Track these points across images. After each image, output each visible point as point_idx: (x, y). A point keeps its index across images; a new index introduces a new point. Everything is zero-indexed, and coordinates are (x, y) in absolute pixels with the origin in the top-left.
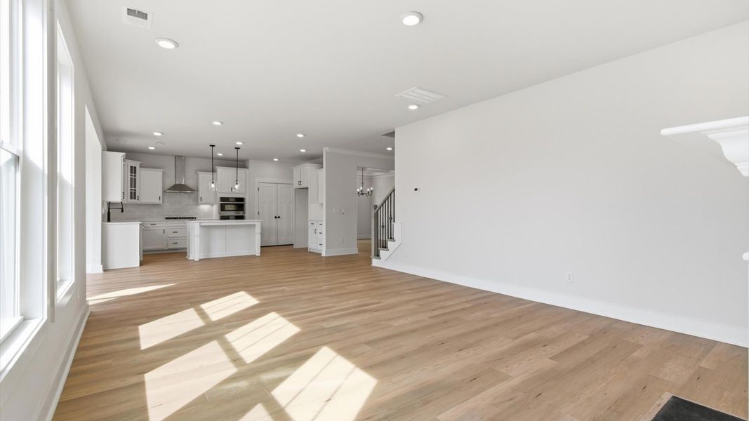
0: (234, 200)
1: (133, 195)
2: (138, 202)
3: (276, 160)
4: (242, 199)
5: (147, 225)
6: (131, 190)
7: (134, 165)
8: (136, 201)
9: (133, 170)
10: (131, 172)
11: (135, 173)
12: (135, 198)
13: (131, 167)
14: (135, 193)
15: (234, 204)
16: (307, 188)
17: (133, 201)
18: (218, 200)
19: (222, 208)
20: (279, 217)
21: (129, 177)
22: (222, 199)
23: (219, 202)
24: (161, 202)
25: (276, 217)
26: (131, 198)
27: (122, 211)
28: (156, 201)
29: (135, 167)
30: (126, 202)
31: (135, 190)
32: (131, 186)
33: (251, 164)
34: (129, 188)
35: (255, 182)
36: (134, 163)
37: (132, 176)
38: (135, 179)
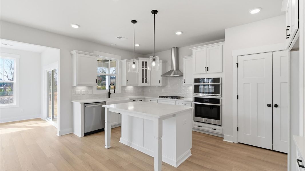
2: (149, 85)
6: (143, 77)
10: (143, 65)
11: (146, 65)
12: (146, 82)
13: (143, 62)
17: (145, 84)
19: (196, 90)
20: (275, 106)
21: (142, 68)
22: (196, 80)
23: (193, 84)
25: (269, 105)
26: (143, 82)
29: (146, 62)
31: (146, 77)
35: (232, 56)
36: (145, 60)
37: (144, 68)
38: (146, 70)
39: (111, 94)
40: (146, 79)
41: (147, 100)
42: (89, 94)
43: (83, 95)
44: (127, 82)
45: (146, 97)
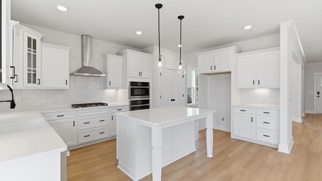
0: (141, 84)
1: (32, 78)
2: (39, 87)
4: (147, 84)
5: (53, 118)
6: (29, 70)
7: (33, 37)
8: (36, 85)
9: (32, 43)
10: (29, 46)
11: (35, 48)
12: (35, 82)
13: (29, 39)
14: (35, 75)
15: (141, 89)
16: (230, 73)
17: (32, 85)
18: (128, 84)
20: (174, 100)
21: (26, 52)
22: (132, 84)
24: (67, 87)
25: (172, 100)
26: (29, 82)
28: (62, 86)
30: (21, 88)
31: (35, 71)
32: (29, 65)
34: (26, 68)
36: (33, 34)
37: (30, 51)
38: (35, 56)
41: (48, 116)
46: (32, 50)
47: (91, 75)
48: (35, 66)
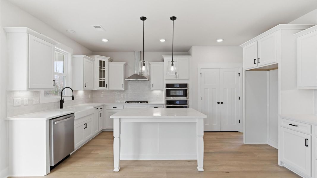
0: (178, 86)
1: (102, 84)
2: (107, 89)
3: (220, 41)
4: (186, 85)
5: (110, 108)
6: (100, 79)
7: (102, 60)
8: (105, 88)
9: (102, 63)
10: (100, 65)
11: (104, 66)
12: (104, 86)
13: (100, 61)
17: (102, 88)
18: (165, 86)
19: (168, 93)
20: (222, 103)
21: (99, 69)
22: (168, 85)
23: (165, 88)
24: (123, 89)
25: (218, 103)
26: (100, 86)
27: (73, 99)
28: (120, 88)
29: (104, 62)
31: (104, 80)
32: (100, 77)
33: (194, 51)
34: (98, 78)
35: (197, 68)
36: (103, 59)
37: (101, 68)
38: (104, 71)
39: (64, 102)
40: (104, 82)
41: (108, 107)
42: (34, 103)
43: (25, 105)
44: (85, 85)
45: (106, 104)
46: (102, 67)
47: (136, 80)
48: (104, 77)
